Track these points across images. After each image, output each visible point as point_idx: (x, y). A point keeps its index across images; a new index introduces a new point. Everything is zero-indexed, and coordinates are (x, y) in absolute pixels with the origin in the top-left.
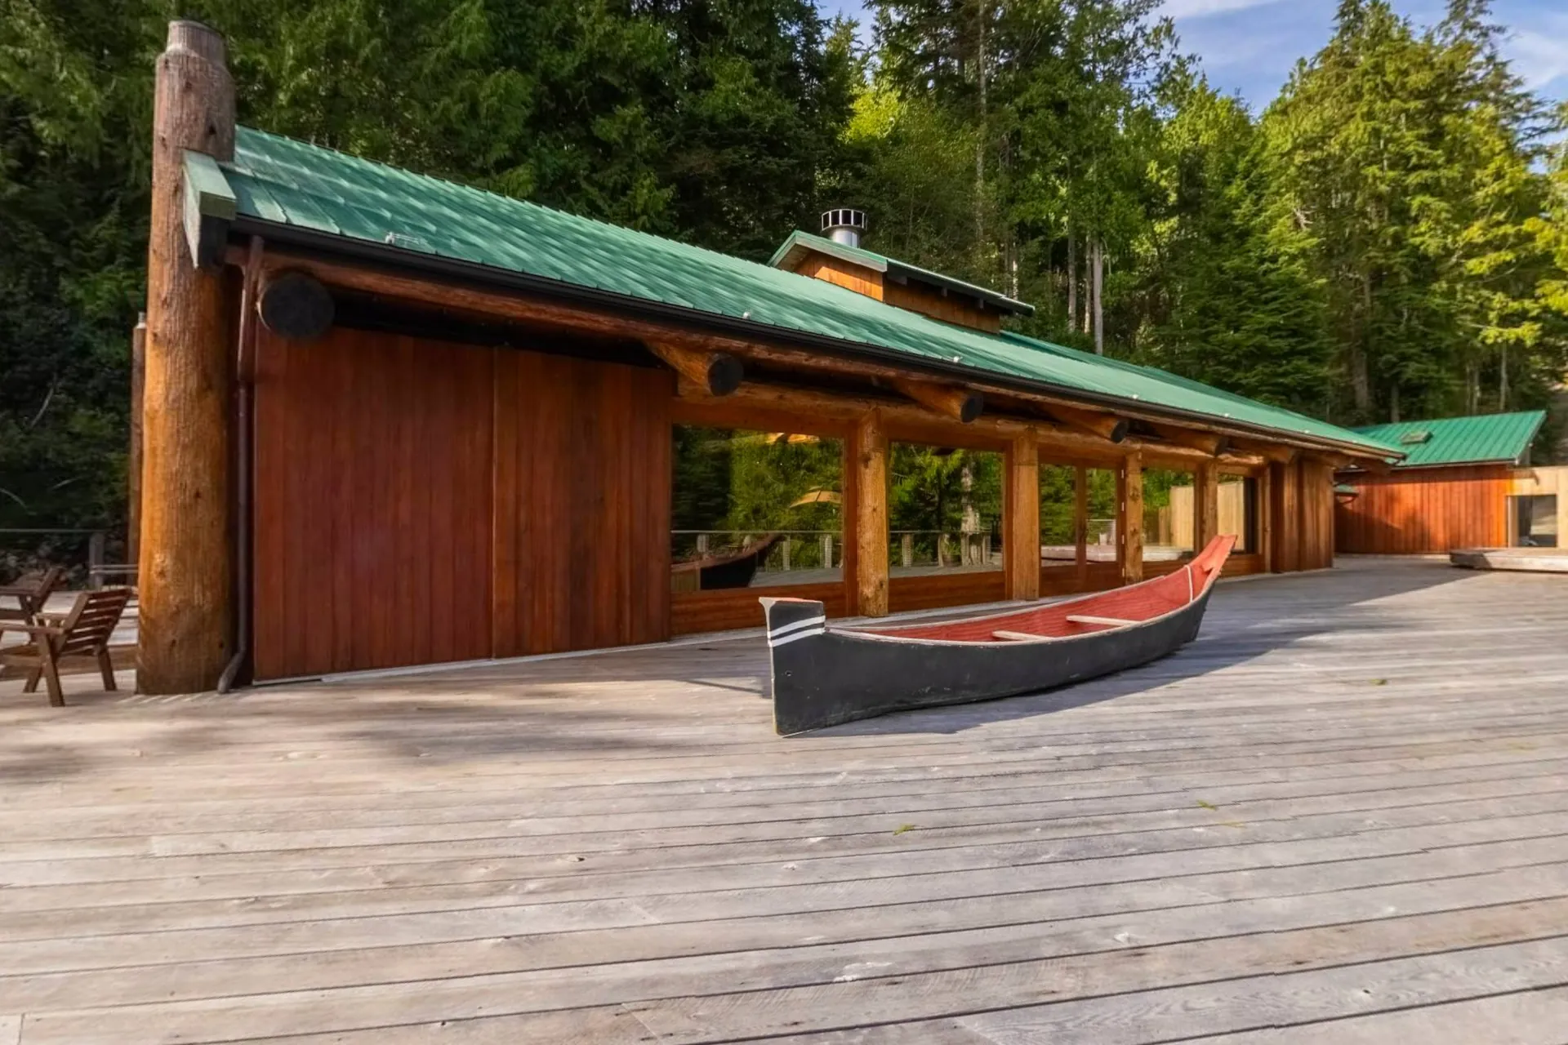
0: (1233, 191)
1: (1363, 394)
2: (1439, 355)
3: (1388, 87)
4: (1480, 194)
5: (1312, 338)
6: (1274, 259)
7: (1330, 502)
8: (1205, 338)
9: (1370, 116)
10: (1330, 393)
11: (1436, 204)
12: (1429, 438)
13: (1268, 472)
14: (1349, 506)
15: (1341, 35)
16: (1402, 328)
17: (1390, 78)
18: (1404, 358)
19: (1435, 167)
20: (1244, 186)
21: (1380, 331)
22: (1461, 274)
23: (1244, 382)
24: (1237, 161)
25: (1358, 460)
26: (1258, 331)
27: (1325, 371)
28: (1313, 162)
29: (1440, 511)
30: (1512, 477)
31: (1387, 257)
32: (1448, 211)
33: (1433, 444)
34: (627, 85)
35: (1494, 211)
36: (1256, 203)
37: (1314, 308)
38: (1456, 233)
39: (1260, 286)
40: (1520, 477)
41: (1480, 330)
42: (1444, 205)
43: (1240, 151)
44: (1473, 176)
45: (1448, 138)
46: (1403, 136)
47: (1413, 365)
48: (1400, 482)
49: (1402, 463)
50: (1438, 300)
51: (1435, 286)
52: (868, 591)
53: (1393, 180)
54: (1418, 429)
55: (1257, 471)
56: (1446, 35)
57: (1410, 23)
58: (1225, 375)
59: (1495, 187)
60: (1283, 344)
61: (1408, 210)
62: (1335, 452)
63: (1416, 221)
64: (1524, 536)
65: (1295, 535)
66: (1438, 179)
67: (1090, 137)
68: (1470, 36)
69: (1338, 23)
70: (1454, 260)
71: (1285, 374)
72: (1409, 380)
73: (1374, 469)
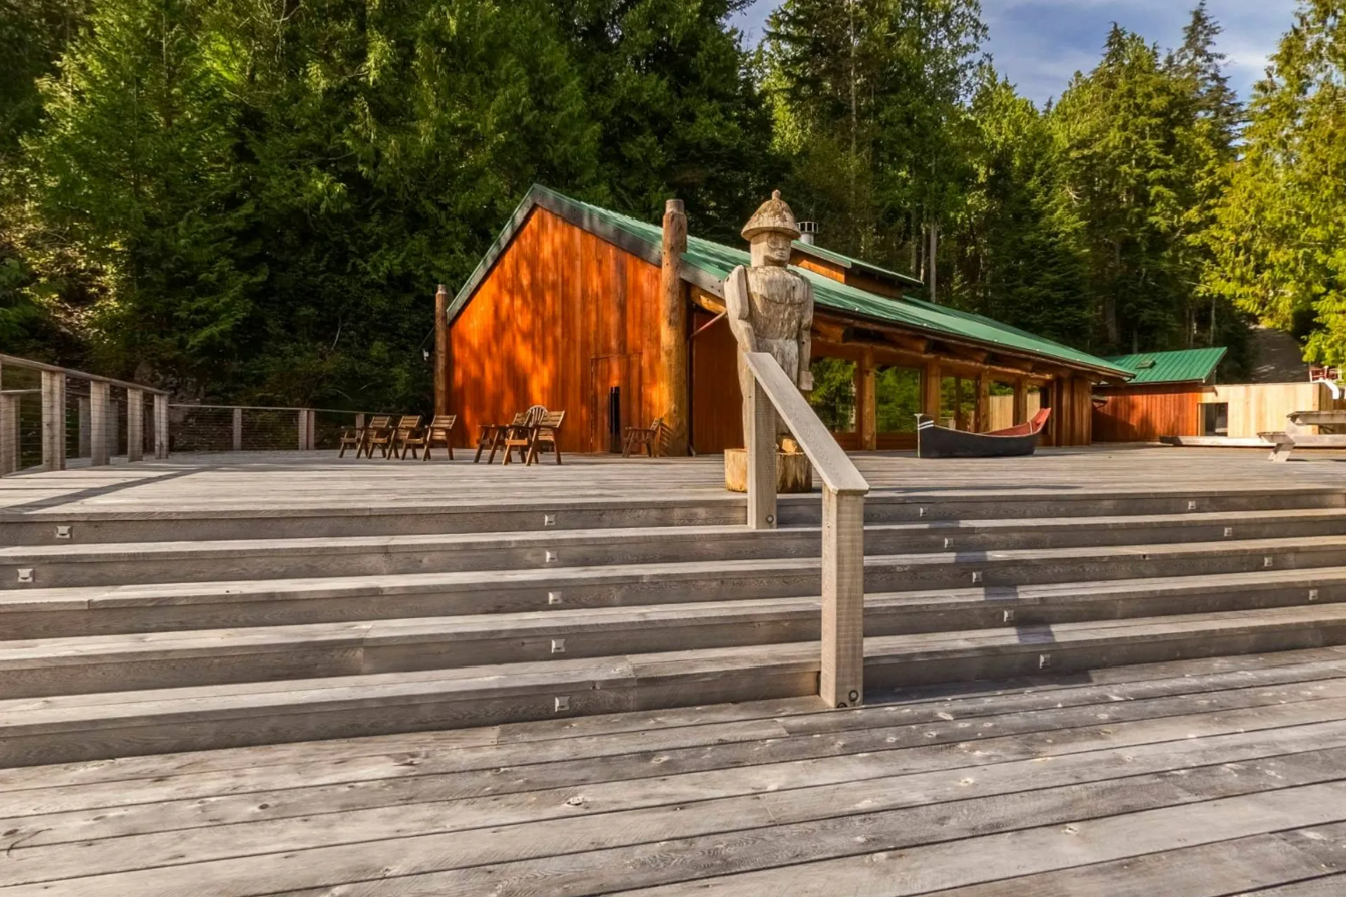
0: (1032, 184)
1: (1113, 332)
2: (1165, 304)
3: (1137, 106)
4: (1198, 185)
5: (1080, 292)
6: (1056, 235)
7: (1090, 405)
8: (1009, 290)
9: (1124, 127)
10: (1091, 331)
11: (1168, 193)
12: (1154, 364)
13: (1055, 384)
14: (1101, 410)
15: (1108, 60)
16: (1140, 284)
17: (1139, 100)
18: (1142, 306)
19: (1167, 167)
20: (1039, 181)
21: (1125, 285)
22: (1183, 245)
23: (1034, 322)
24: (1035, 163)
25: (1106, 378)
26: (1044, 287)
27: (1086, 314)
28: (1084, 157)
29: (1158, 413)
30: (1201, 391)
31: (1132, 231)
32: (1175, 199)
33: (1156, 369)
34: (642, 121)
35: (1207, 198)
36: (1046, 194)
37: (1081, 271)
38: (1180, 214)
39: (1047, 254)
40: (1206, 392)
41: (1195, 286)
42: (1173, 194)
43: (1037, 156)
44: (1194, 172)
45: (1178, 145)
46: (1146, 144)
47: (1147, 312)
48: (1133, 394)
49: (1133, 381)
50: (1166, 265)
51: (1165, 254)
52: (867, 438)
53: (1138, 176)
54: (1147, 359)
55: (1049, 383)
56: (1182, 59)
57: (1158, 47)
58: (1022, 317)
59: (1209, 180)
60: (1059, 295)
61: (1149, 195)
62: (1094, 373)
63: (1153, 204)
64: (1210, 429)
65: (1069, 424)
66: (1170, 176)
67: (930, 143)
68: (1199, 60)
69: (1107, 50)
70: (1178, 234)
71: (1061, 317)
72: (1144, 322)
73: (1118, 386)
